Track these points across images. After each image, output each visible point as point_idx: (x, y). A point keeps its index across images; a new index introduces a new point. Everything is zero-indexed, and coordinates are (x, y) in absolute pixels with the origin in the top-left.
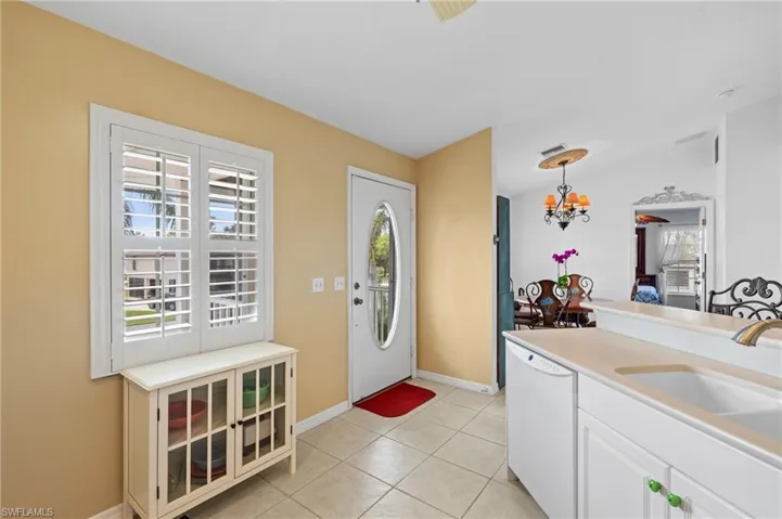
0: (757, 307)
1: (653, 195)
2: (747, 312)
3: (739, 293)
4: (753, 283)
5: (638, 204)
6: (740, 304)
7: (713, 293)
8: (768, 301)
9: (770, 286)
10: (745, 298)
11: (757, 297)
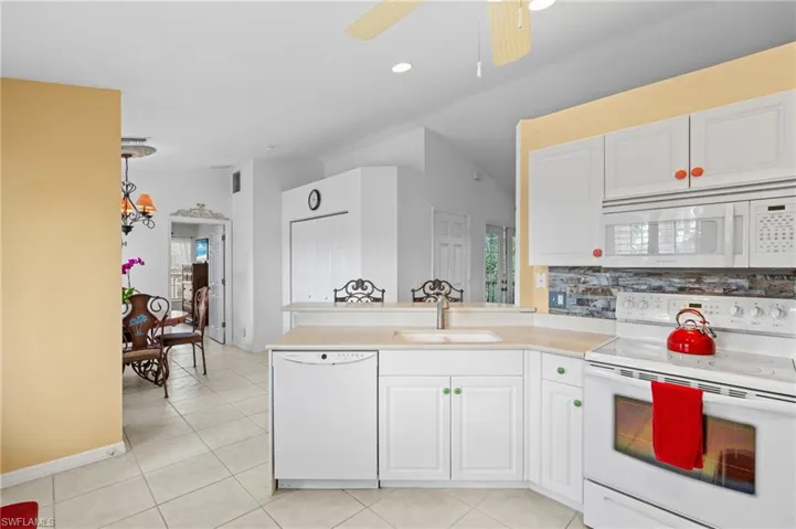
0: (360, 296)
1: (188, 209)
2: (355, 300)
3: (350, 289)
4: (357, 282)
5: (175, 214)
6: (351, 295)
7: (336, 291)
8: (366, 292)
9: (366, 284)
10: (354, 292)
11: (360, 290)
